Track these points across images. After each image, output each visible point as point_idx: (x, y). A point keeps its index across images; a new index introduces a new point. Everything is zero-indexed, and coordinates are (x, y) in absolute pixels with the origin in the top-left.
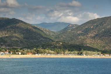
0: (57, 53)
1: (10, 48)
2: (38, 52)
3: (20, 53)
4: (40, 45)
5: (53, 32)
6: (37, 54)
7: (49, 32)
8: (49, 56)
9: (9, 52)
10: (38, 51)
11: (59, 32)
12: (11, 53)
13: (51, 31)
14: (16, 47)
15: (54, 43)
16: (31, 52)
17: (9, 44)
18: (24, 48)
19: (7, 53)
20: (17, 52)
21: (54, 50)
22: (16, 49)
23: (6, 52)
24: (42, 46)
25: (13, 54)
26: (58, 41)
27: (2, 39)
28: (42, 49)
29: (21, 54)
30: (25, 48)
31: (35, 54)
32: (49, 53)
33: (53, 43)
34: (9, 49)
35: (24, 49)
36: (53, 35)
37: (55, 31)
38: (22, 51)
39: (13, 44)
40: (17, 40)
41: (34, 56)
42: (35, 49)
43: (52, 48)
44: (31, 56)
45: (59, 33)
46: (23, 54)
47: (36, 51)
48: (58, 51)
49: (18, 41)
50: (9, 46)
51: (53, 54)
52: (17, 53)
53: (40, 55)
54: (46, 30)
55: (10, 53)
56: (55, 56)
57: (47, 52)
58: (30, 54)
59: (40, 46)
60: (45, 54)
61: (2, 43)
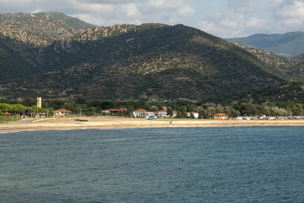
0: (294, 115)
1: (170, 101)
2: (243, 111)
3: (196, 115)
4: (249, 93)
5: (284, 59)
6: (240, 118)
7: (272, 59)
8: (272, 121)
9: (170, 113)
10: (243, 108)
11: (298, 57)
12: (175, 115)
13: (278, 57)
14: (185, 99)
15: (285, 86)
16: (226, 113)
17: (167, 91)
18: (205, 102)
19: (164, 114)
20: (188, 111)
21: (284, 107)
22: (185, 105)
23: (160, 113)
24: (253, 96)
25: (178, 117)
26: (296, 81)
27: (150, 78)
28: (253, 103)
29: (199, 118)
30: (209, 100)
31: (234, 116)
32: (273, 114)
33: (281, 87)
34: (167, 104)
35: (207, 104)
36: (282, 67)
37: (288, 56)
38: (202, 109)
39: (178, 91)
40: (187, 82)
41: (233, 122)
42: (236, 102)
43: (280, 100)
44: (226, 122)
45: (298, 61)
46: (203, 116)
47: (237, 109)
48: (296, 108)
49: (190, 83)
50: (167, 95)
51: (284, 115)
52: (189, 114)
53: (248, 118)
54: (263, 54)
55: (172, 115)
56: (289, 121)
57: (268, 111)
58: (223, 118)
59: (249, 96)
60: (261, 118)
61: (150, 90)
